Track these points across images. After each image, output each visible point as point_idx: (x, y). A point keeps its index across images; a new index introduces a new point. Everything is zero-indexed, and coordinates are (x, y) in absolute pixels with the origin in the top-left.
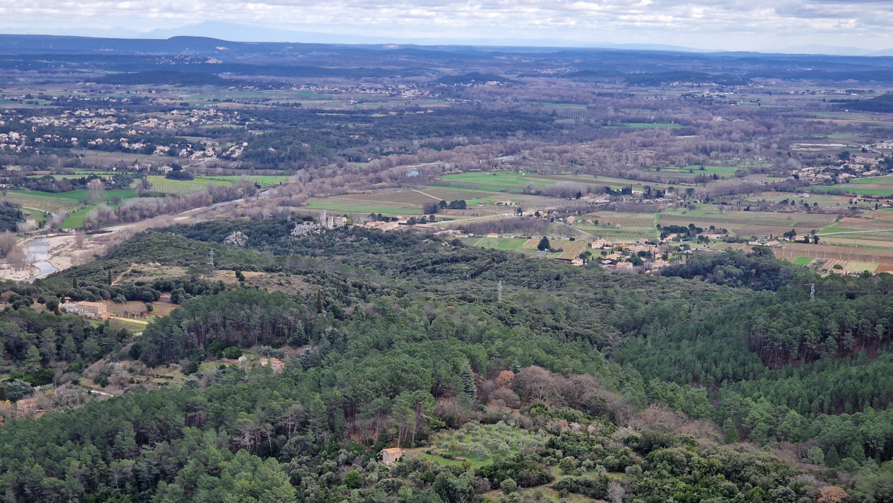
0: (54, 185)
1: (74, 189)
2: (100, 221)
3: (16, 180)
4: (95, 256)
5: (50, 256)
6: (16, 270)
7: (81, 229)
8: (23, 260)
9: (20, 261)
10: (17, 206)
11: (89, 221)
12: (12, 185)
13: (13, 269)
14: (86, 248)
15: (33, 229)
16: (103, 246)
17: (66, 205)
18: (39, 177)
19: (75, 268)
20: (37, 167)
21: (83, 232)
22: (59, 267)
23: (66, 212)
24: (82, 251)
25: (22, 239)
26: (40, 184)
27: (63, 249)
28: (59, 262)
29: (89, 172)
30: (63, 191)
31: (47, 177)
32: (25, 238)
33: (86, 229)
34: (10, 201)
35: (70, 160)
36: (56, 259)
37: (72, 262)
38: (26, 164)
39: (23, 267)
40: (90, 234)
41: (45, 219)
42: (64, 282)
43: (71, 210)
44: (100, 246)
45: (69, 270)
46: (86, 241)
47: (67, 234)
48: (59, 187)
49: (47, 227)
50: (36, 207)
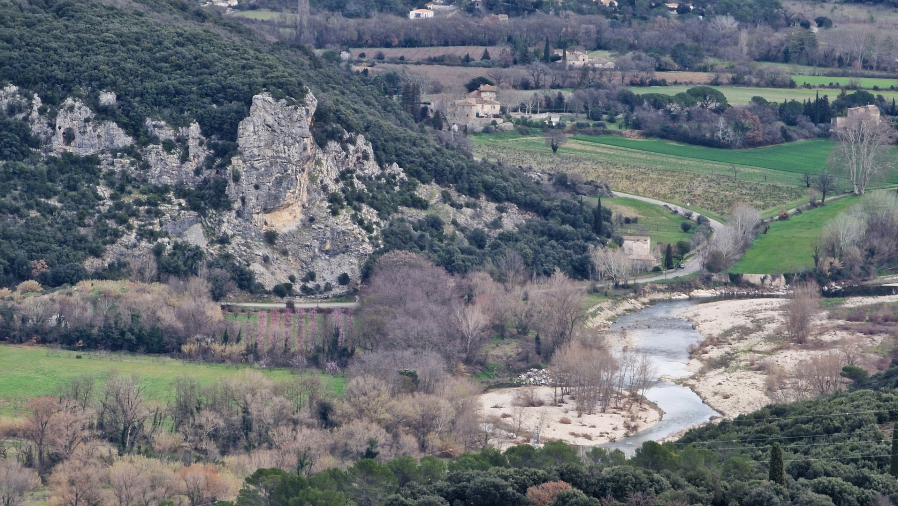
0: (721, 122)
1: (787, 138)
2: (872, 252)
3: (595, 102)
4: (849, 372)
5: (696, 365)
6: (580, 411)
7: (804, 277)
8: (604, 375)
9: (595, 380)
10: (595, 189)
11: (833, 249)
12: (582, 119)
13: (571, 404)
14: (820, 345)
15: (644, 270)
16: (879, 339)
17: (756, 193)
18: (671, 92)
19: (778, 411)
20: (667, 59)
21: (812, 287)
22: (725, 405)
23: (757, 215)
24: (805, 355)
25: (606, 304)
26: (675, 118)
27: (742, 345)
28: (727, 388)
29: (844, 81)
30: (751, 143)
31: (699, 93)
32: (616, 300)
33: (820, 278)
34: (572, 170)
35: (778, 37)
36: (715, 377)
37: (770, 389)
38: (632, 47)
39: (605, 400)
40: (837, 294)
41: (686, 239)
42: (737, 459)
43: (774, 212)
44: (867, 341)
45: (758, 417)
46: (819, 319)
47: (758, 291)
48: (739, 127)
49: (692, 265)
50: (656, 195)
